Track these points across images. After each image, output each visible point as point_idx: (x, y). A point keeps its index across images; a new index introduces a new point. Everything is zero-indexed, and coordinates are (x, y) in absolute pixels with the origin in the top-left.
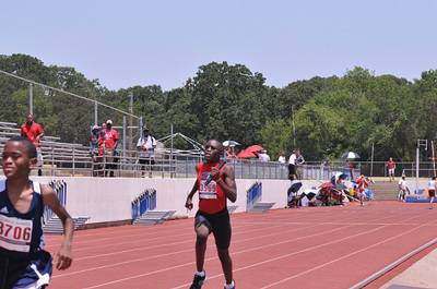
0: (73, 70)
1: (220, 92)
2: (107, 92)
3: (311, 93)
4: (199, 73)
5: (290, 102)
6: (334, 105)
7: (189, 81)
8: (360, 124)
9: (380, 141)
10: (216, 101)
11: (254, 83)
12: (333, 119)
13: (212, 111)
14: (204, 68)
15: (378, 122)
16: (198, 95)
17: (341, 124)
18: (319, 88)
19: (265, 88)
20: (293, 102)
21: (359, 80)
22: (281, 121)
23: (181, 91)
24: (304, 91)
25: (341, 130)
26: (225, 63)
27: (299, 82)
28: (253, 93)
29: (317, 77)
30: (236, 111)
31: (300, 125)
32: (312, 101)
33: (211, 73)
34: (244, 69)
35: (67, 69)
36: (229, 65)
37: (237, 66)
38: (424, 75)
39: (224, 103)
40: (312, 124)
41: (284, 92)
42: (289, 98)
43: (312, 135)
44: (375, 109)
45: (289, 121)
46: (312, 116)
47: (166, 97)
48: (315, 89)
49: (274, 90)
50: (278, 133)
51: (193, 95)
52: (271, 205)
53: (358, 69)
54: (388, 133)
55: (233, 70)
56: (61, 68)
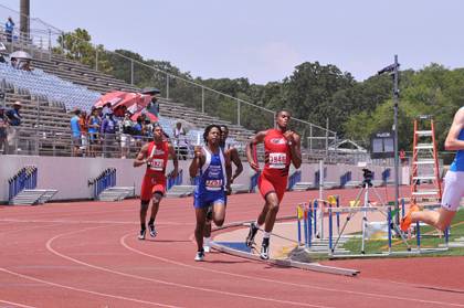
0: (168, 64)
4: (295, 73)
7: (287, 79)
11: (344, 81)
12: (413, 113)
14: (300, 67)
26: (317, 63)
34: (335, 69)
36: (321, 64)
37: (329, 66)
45: (372, 114)
53: (434, 65)
55: (326, 69)
56: (158, 63)
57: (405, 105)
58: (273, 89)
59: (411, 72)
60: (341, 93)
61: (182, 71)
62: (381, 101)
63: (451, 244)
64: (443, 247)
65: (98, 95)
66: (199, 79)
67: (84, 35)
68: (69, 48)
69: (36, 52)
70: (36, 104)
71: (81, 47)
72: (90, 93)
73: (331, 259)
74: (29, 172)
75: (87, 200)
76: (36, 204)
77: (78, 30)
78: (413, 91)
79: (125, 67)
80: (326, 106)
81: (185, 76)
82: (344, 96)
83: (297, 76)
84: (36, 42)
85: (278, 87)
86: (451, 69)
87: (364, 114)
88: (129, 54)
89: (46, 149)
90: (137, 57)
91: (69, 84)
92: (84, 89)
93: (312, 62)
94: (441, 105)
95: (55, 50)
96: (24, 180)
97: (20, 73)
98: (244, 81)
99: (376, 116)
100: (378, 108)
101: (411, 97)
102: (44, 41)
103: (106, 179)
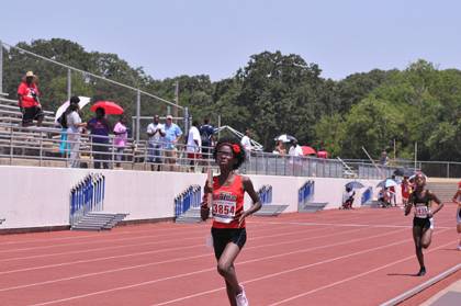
0: (116, 57)
1: (272, 84)
2: (152, 82)
3: (370, 87)
4: (250, 63)
5: (347, 95)
6: (395, 100)
7: (240, 71)
8: (422, 120)
9: (444, 140)
10: (267, 93)
11: (309, 74)
12: (393, 115)
13: (263, 103)
14: (256, 57)
15: (441, 119)
16: (249, 86)
17: (402, 121)
18: (379, 82)
19: (321, 81)
20: (351, 96)
21: (422, 74)
22: (337, 116)
23: (230, 81)
24: (363, 85)
25: (401, 126)
26: (278, 53)
27: (357, 74)
28: (308, 86)
29: (376, 71)
30: (290, 104)
31: (358, 121)
32: (372, 95)
33: (262, 63)
34: (299, 60)
35: (109, 56)
36: (283, 54)
37: (291, 56)
39: (276, 95)
40: (371, 120)
41: (341, 85)
42: (346, 91)
43: (371, 131)
44: (439, 105)
45: (346, 116)
46: (371, 111)
47: (214, 88)
48: (374, 82)
49: (330, 83)
50: (334, 128)
51: (244, 86)
52: (323, 206)
53: (421, 62)
54: (452, 131)
55: (287, 60)
56: (103, 55)
57: (380, 105)
62: (356, 102)
78: (395, 90)
99: (349, 118)
100: (353, 108)
101: (392, 96)
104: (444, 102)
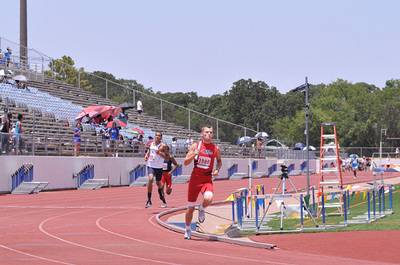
0: (135, 83)
4: (233, 87)
5: (293, 104)
6: (328, 107)
7: (226, 93)
11: (271, 93)
12: (325, 118)
14: (237, 83)
15: (356, 120)
21: (341, 89)
26: (250, 80)
34: (264, 84)
35: (132, 81)
36: (253, 81)
37: (259, 82)
38: (388, 83)
42: (292, 101)
44: (354, 111)
45: (293, 119)
53: (340, 80)
55: (256, 84)
56: (127, 81)
57: (318, 112)
58: (216, 101)
59: (323, 86)
60: (269, 102)
61: (146, 87)
62: (300, 109)
63: (349, 222)
64: (343, 224)
65: (80, 107)
66: (159, 93)
67: (68, 61)
68: (58, 71)
69: (32, 75)
70: (32, 115)
71: (67, 71)
72: (75, 107)
73: (258, 234)
74: (27, 169)
75: (72, 189)
76: (32, 193)
77: (64, 57)
78: (324, 100)
79: (101, 85)
80: (257, 113)
81: (147, 92)
82: (271, 105)
83: (234, 90)
84: (32, 67)
85: (220, 99)
86: (354, 83)
87: (287, 119)
88: (104, 75)
89: (41, 150)
90: (111, 77)
91: (58, 99)
92: (70, 103)
93: (247, 79)
94: (346, 111)
95: (46, 73)
96: (23, 174)
97: (20, 91)
98: (194, 94)
99: (297, 120)
100: (298, 114)
101: (323, 105)
102: (38, 66)
103: (87, 173)
104: (358, 108)
